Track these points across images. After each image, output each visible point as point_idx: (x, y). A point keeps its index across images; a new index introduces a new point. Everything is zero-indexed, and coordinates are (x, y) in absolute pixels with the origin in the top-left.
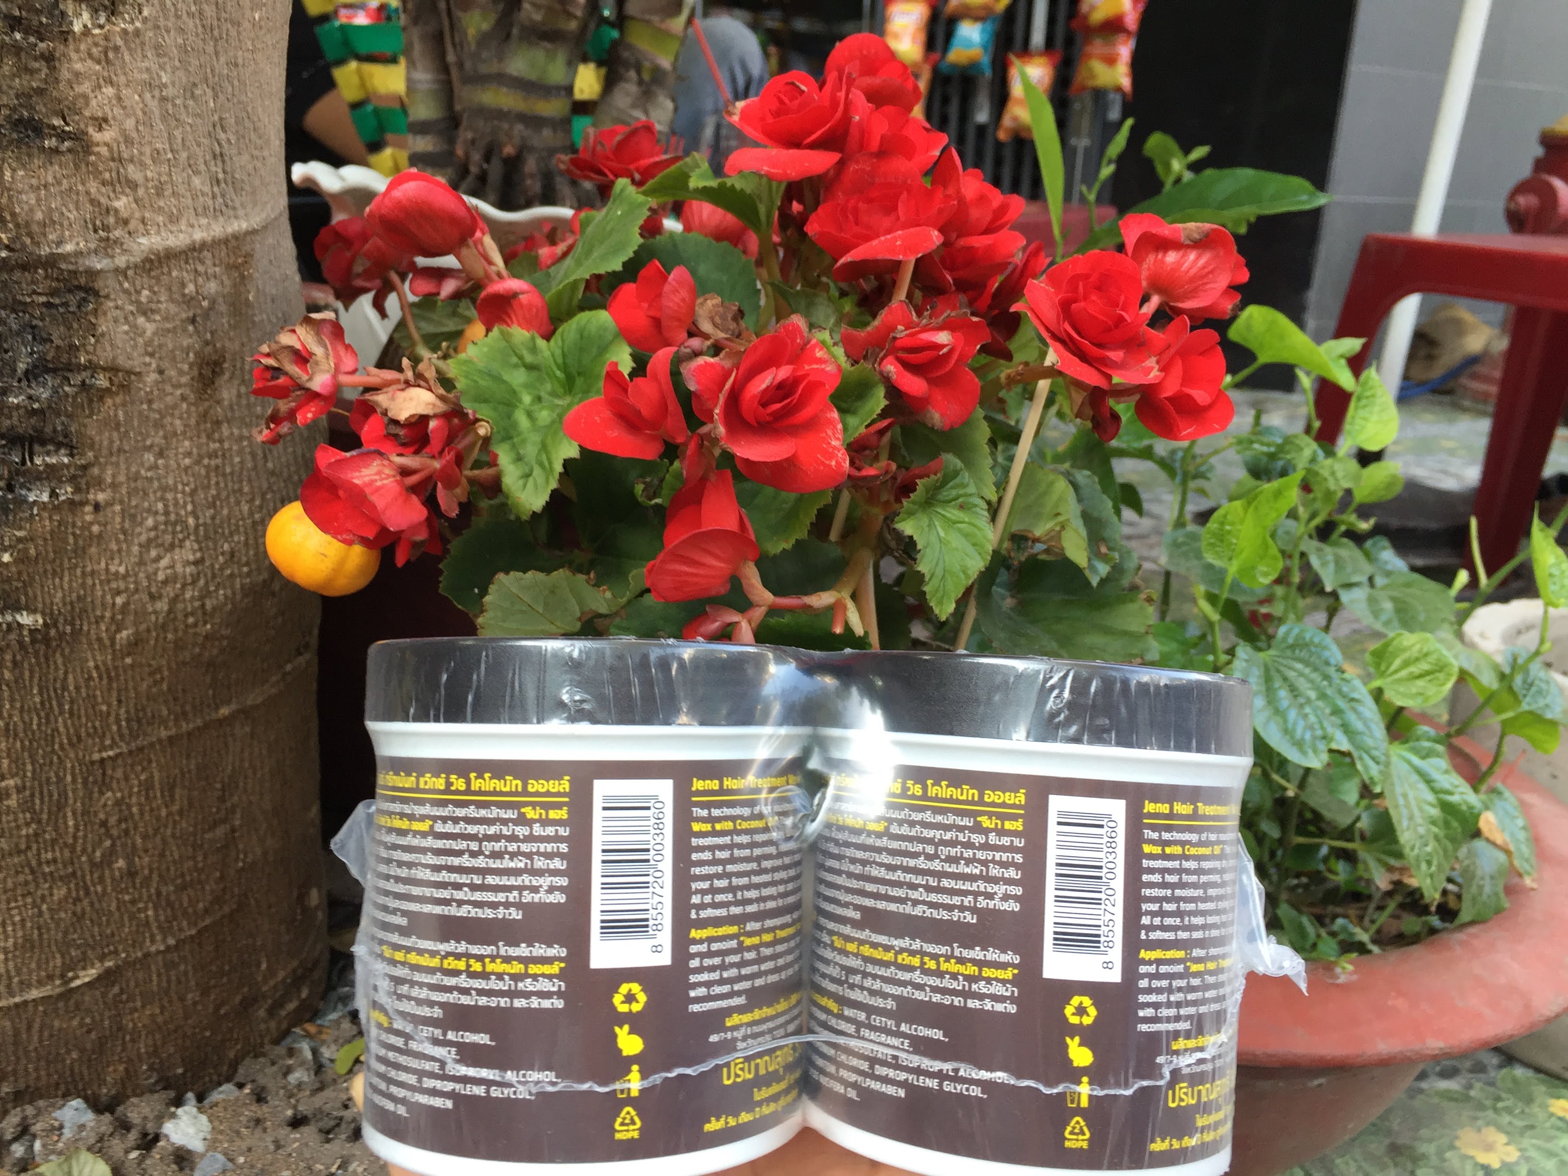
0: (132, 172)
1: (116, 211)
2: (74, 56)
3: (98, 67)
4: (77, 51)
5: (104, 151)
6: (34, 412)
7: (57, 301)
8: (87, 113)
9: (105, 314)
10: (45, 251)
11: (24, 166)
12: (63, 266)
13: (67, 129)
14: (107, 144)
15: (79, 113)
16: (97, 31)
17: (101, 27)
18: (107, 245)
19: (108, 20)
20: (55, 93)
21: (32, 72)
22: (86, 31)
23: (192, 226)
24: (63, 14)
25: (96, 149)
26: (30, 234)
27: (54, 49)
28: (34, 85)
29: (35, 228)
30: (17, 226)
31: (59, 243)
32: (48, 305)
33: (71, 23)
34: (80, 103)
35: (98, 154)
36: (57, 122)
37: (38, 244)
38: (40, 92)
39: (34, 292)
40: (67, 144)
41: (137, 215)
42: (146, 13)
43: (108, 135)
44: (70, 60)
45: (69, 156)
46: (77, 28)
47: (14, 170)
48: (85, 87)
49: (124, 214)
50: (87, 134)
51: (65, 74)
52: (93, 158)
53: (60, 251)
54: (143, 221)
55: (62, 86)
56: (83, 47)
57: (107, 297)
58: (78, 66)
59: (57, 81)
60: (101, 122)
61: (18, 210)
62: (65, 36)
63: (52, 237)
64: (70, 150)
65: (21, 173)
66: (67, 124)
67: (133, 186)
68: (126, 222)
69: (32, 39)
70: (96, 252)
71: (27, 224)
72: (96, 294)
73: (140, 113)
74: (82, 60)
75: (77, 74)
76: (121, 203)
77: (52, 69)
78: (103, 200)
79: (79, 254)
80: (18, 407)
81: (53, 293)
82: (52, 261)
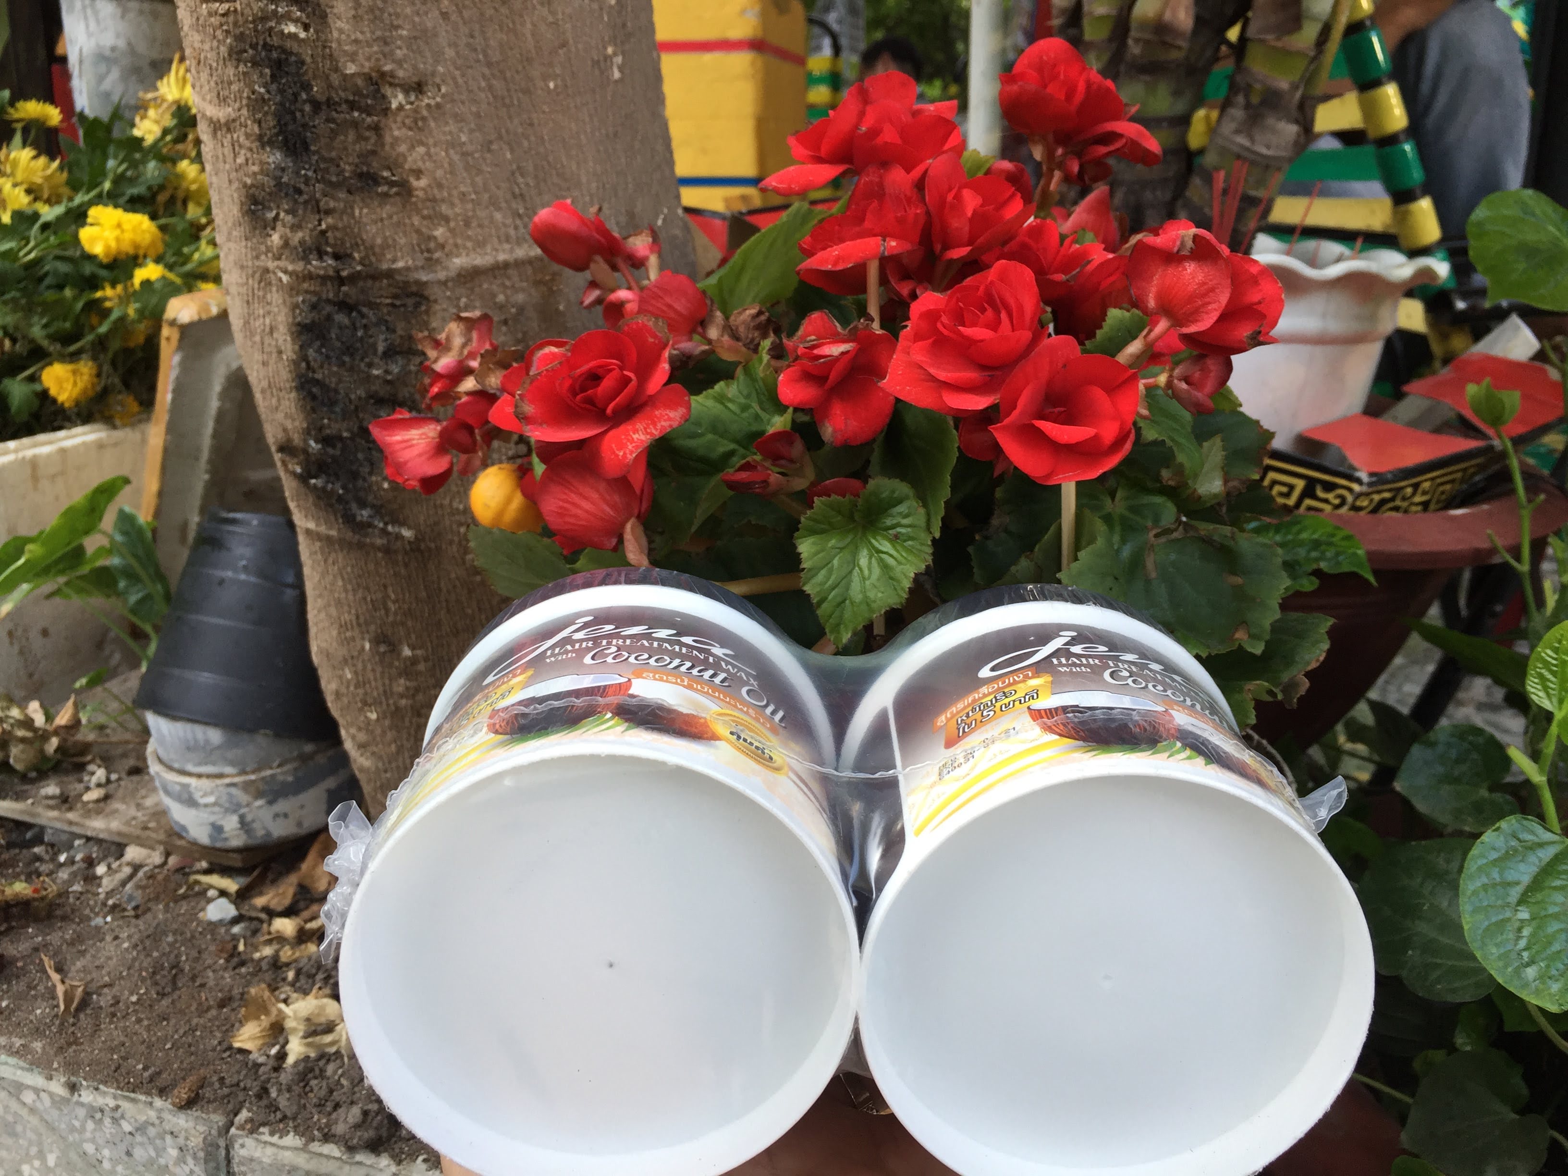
0: (444, 209)
1: (435, 238)
2: (394, 126)
3: (410, 133)
4: (395, 122)
5: (420, 194)
6: (388, 382)
7: (398, 303)
8: (407, 167)
9: (435, 313)
10: (385, 266)
11: (367, 206)
12: (398, 277)
13: (394, 178)
14: (423, 189)
15: (402, 167)
16: (408, 107)
17: (412, 103)
18: (431, 263)
19: (417, 97)
20: (383, 154)
21: (367, 139)
22: (401, 108)
23: (497, 250)
24: (384, 97)
25: (417, 193)
26: (374, 254)
27: (379, 121)
28: (369, 147)
29: (377, 250)
30: (366, 248)
31: (394, 261)
32: (393, 305)
33: (390, 103)
34: (401, 160)
35: (417, 196)
36: (386, 174)
37: (380, 261)
38: (374, 153)
39: (381, 296)
40: (394, 190)
41: (451, 241)
42: (443, 90)
43: (423, 183)
44: (391, 129)
45: (398, 199)
46: (394, 105)
47: (361, 209)
48: (403, 148)
49: (441, 240)
50: (408, 182)
51: (388, 139)
52: (414, 199)
53: (394, 266)
54: (456, 245)
55: (387, 148)
56: (399, 119)
57: (436, 301)
58: (396, 133)
59: (383, 145)
60: (418, 173)
61: (365, 237)
62: (386, 111)
63: (389, 256)
64: (397, 194)
65: (365, 211)
66: (393, 175)
67: (447, 220)
68: (442, 247)
69: (364, 116)
70: (423, 268)
71: (372, 247)
72: (427, 299)
73: (446, 165)
74: (399, 128)
75: (396, 139)
76: (439, 232)
77: (380, 136)
78: (424, 230)
79: (408, 269)
80: (377, 377)
81: (395, 297)
82: (390, 274)
